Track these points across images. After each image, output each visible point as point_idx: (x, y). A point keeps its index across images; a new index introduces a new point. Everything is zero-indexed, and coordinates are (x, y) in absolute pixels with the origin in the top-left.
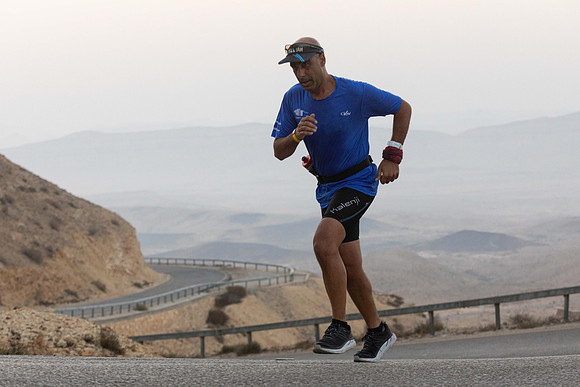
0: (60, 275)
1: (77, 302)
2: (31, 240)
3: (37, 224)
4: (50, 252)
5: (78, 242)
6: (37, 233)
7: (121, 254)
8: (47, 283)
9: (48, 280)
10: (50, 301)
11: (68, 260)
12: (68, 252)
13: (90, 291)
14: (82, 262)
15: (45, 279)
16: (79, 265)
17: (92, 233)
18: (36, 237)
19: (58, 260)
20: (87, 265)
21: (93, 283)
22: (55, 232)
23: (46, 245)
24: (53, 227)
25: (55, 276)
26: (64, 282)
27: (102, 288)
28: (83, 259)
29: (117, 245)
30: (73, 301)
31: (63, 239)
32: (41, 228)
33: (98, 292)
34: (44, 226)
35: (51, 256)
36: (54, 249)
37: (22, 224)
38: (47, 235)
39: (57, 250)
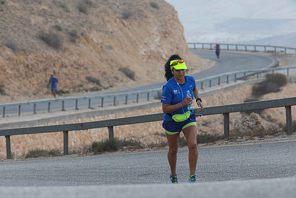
0: (81, 61)
1: (97, 90)
2: (54, 24)
3: (63, 7)
4: (73, 37)
5: (109, 25)
6: (61, 17)
7: (158, 39)
8: (65, 70)
9: (66, 67)
10: (66, 89)
11: (94, 46)
12: (95, 37)
13: (117, 78)
14: (110, 48)
15: (63, 66)
16: (107, 50)
17: (126, 16)
18: (60, 21)
19: (81, 45)
20: (116, 50)
21: (120, 70)
22: (83, 15)
23: (70, 30)
24: (82, 10)
25: (75, 62)
26: (86, 68)
27: (130, 75)
28: (112, 44)
29: (154, 29)
30: (92, 90)
31: (91, 23)
32: (68, 11)
33: (125, 79)
34: (71, 9)
35: (73, 41)
36: (78, 34)
37: (45, 8)
38: (72, 18)
39: (82, 35)
